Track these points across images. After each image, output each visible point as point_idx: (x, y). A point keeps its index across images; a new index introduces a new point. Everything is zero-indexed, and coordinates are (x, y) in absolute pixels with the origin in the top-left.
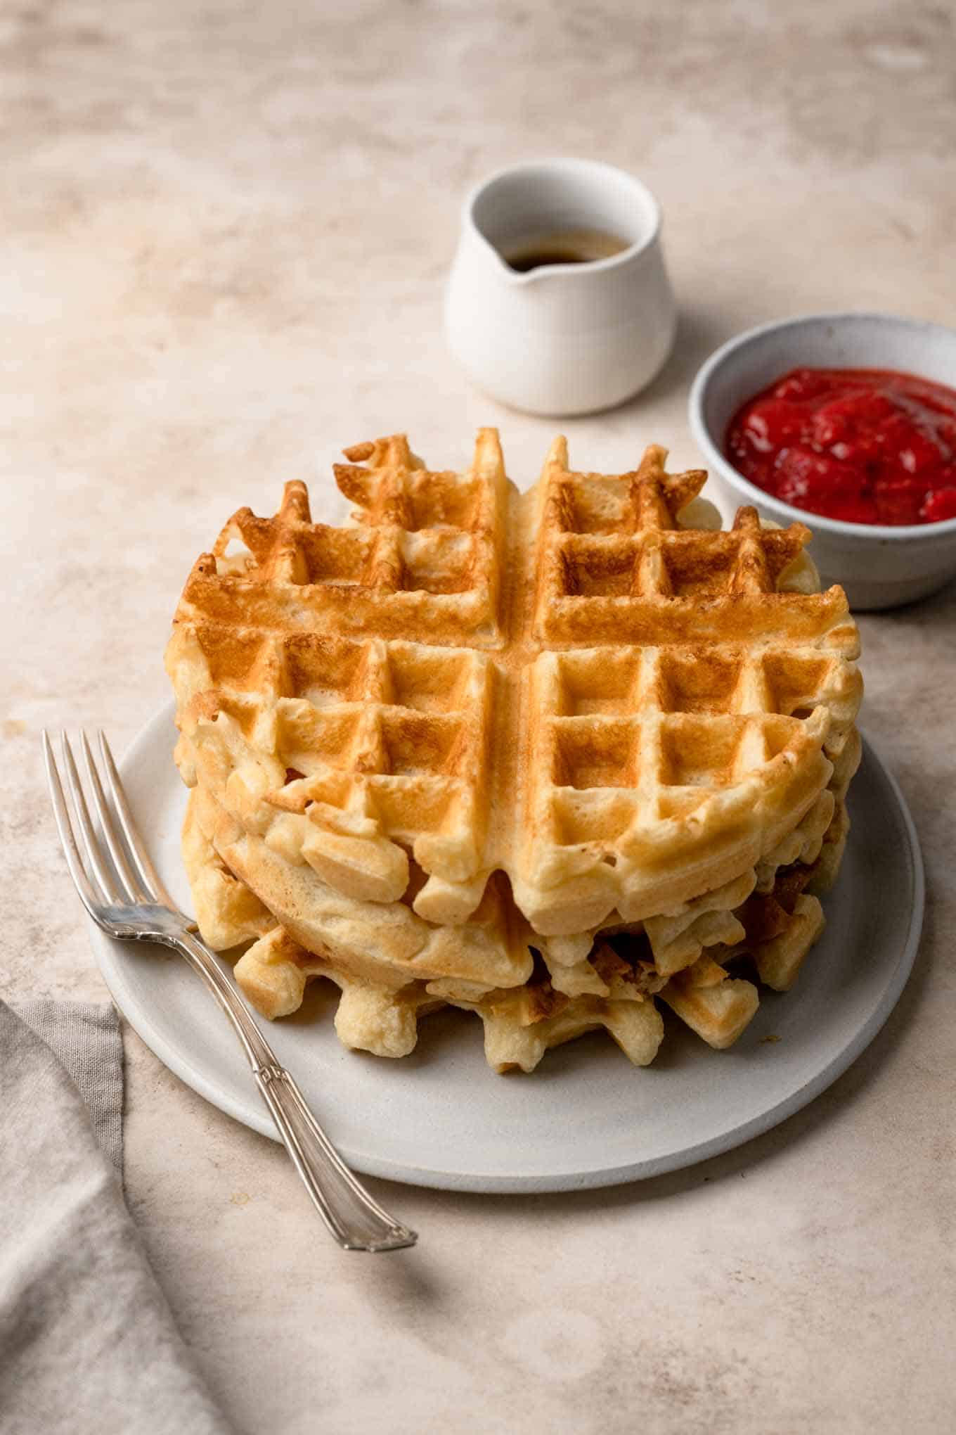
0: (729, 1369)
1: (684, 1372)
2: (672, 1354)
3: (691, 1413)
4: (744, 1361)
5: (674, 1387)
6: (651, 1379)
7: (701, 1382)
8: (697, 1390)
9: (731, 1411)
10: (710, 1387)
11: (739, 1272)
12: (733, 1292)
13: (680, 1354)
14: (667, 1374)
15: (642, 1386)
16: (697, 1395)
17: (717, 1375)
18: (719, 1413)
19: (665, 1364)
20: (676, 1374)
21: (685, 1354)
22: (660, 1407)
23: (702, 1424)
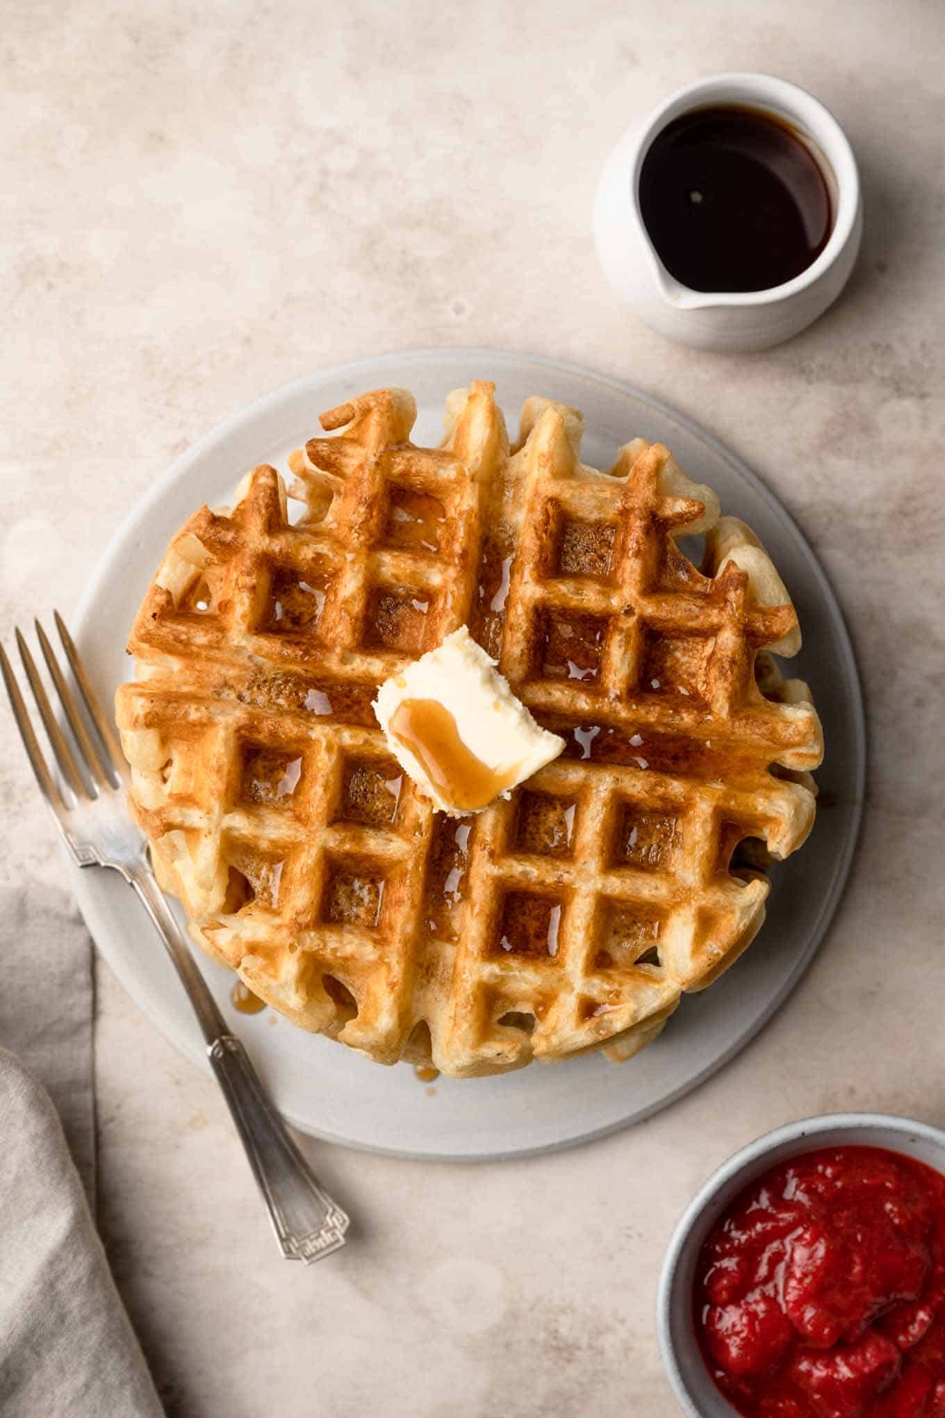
0: (609, 1329)
1: (571, 1329)
2: (563, 1311)
3: (572, 1371)
4: (623, 1321)
5: (561, 1345)
6: (542, 1335)
7: (584, 1342)
8: (579, 1348)
9: (605, 1372)
10: (590, 1347)
11: (629, 1228)
12: (621, 1249)
13: (569, 1311)
14: (556, 1331)
15: (533, 1342)
16: (578, 1353)
17: (599, 1333)
18: (596, 1373)
19: (556, 1321)
20: (564, 1331)
21: (573, 1311)
22: (547, 1364)
23: (580, 1384)
